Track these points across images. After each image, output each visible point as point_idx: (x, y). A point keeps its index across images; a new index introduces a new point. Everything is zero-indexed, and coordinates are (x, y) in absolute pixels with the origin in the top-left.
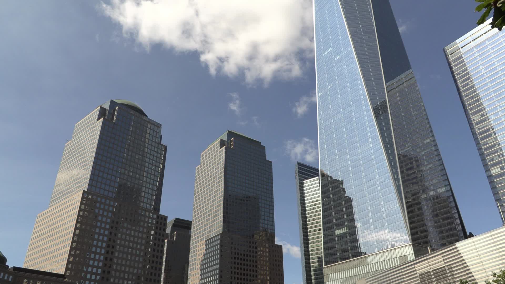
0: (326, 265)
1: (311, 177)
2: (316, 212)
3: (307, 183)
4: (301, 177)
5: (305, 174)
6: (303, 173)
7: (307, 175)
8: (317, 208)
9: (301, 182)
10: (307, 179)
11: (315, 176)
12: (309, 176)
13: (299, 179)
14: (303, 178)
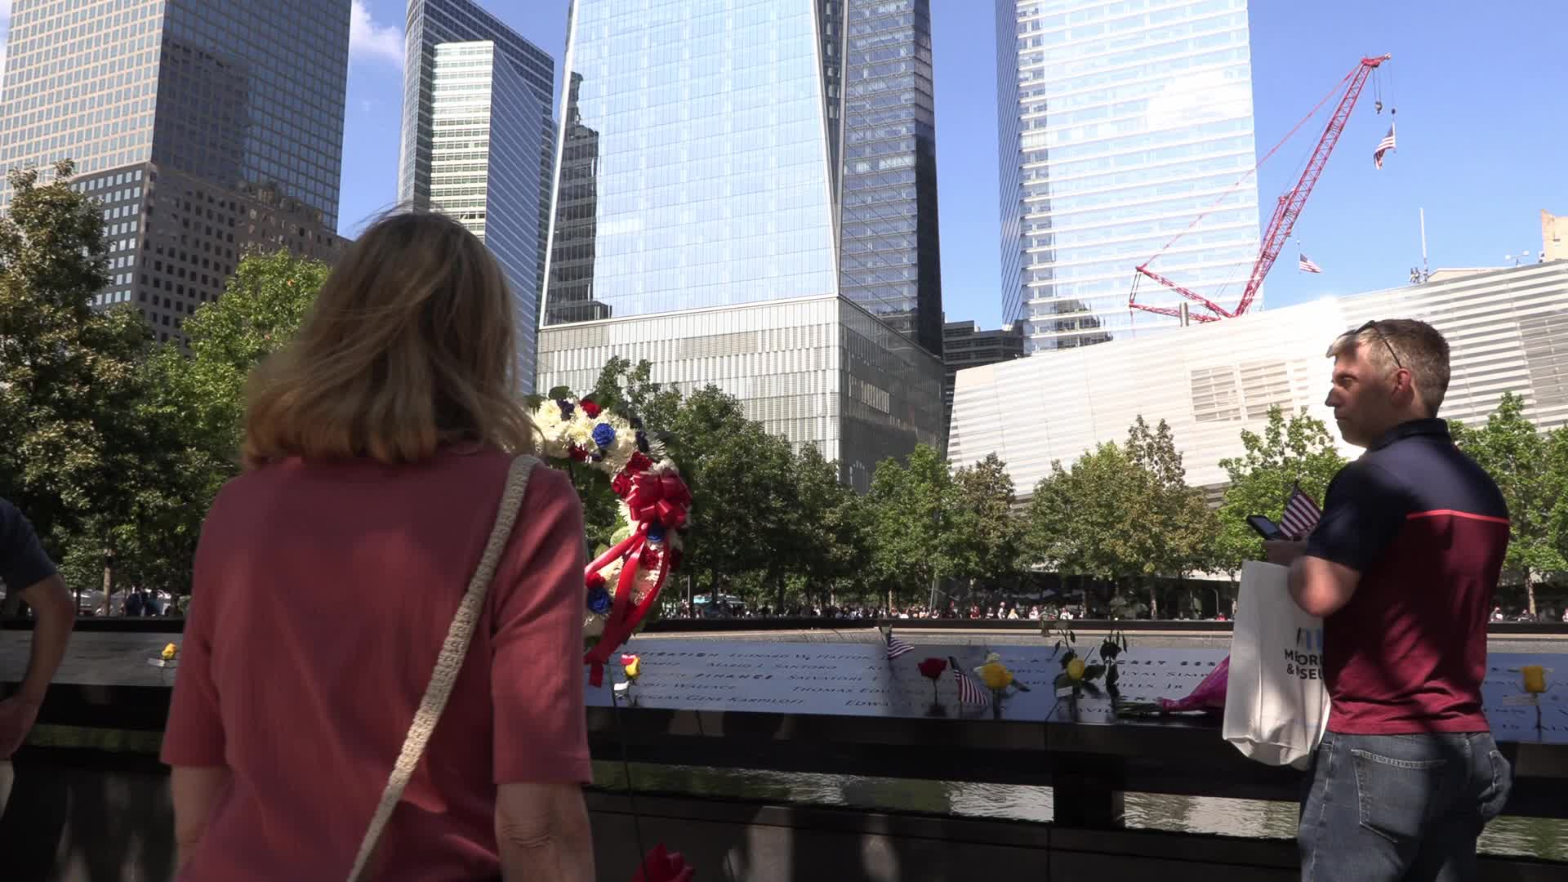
0: (551, 322)
1: (463, 36)
2: (467, 157)
3: (449, 53)
4: (431, 29)
5: (446, 21)
6: (439, 17)
7: (450, 24)
8: (471, 144)
9: (431, 45)
10: (450, 40)
11: (479, 36)
12: (456, 32)
13: (426, 35)
14: (438, 32)
